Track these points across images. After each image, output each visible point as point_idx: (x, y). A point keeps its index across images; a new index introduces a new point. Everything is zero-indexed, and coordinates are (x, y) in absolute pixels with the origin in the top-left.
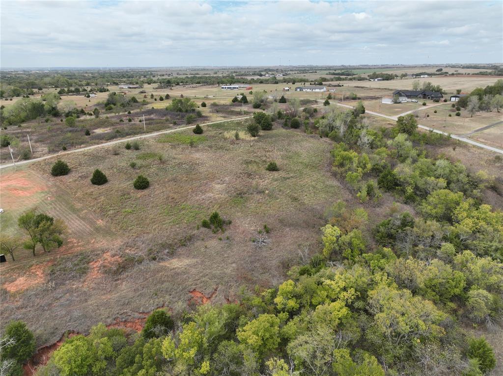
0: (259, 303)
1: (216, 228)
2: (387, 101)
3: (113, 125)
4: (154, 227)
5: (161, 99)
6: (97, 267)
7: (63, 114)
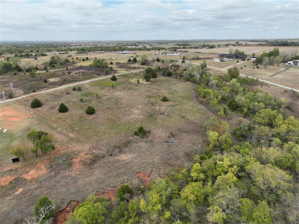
0: (181, 177)
1: (142, 135)
2: (217, 60)
3: (59, 76)
4: (106, 136)
5: (84, 60)
6: (77, 161)
7: (24, 70)
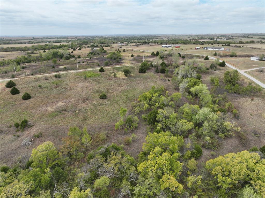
1: (21, 128)
2: (255, 59)
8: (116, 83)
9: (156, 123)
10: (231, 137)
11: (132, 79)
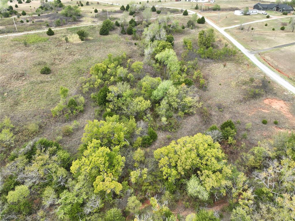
5: (82, 5)
8: (67, 50)
9: (107, 104)
10: (192, 114)
11: (88, 44)
